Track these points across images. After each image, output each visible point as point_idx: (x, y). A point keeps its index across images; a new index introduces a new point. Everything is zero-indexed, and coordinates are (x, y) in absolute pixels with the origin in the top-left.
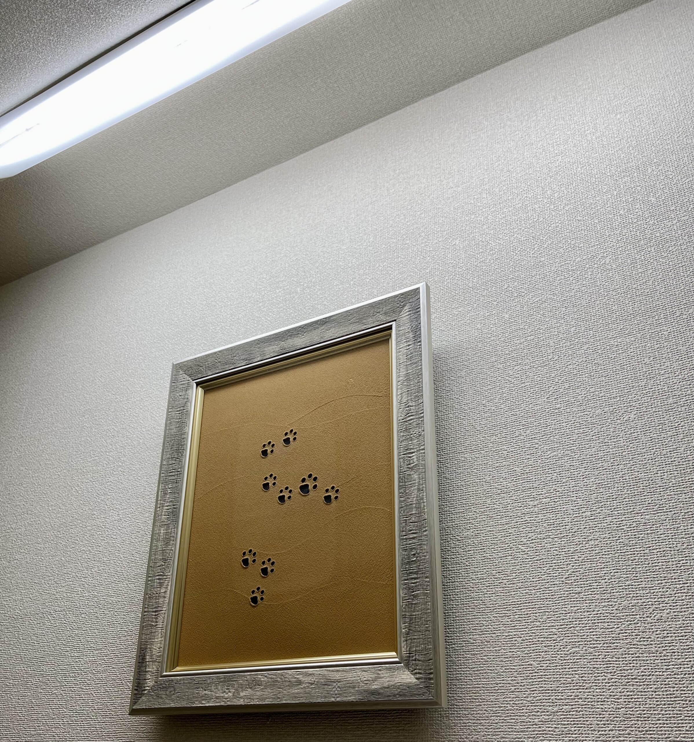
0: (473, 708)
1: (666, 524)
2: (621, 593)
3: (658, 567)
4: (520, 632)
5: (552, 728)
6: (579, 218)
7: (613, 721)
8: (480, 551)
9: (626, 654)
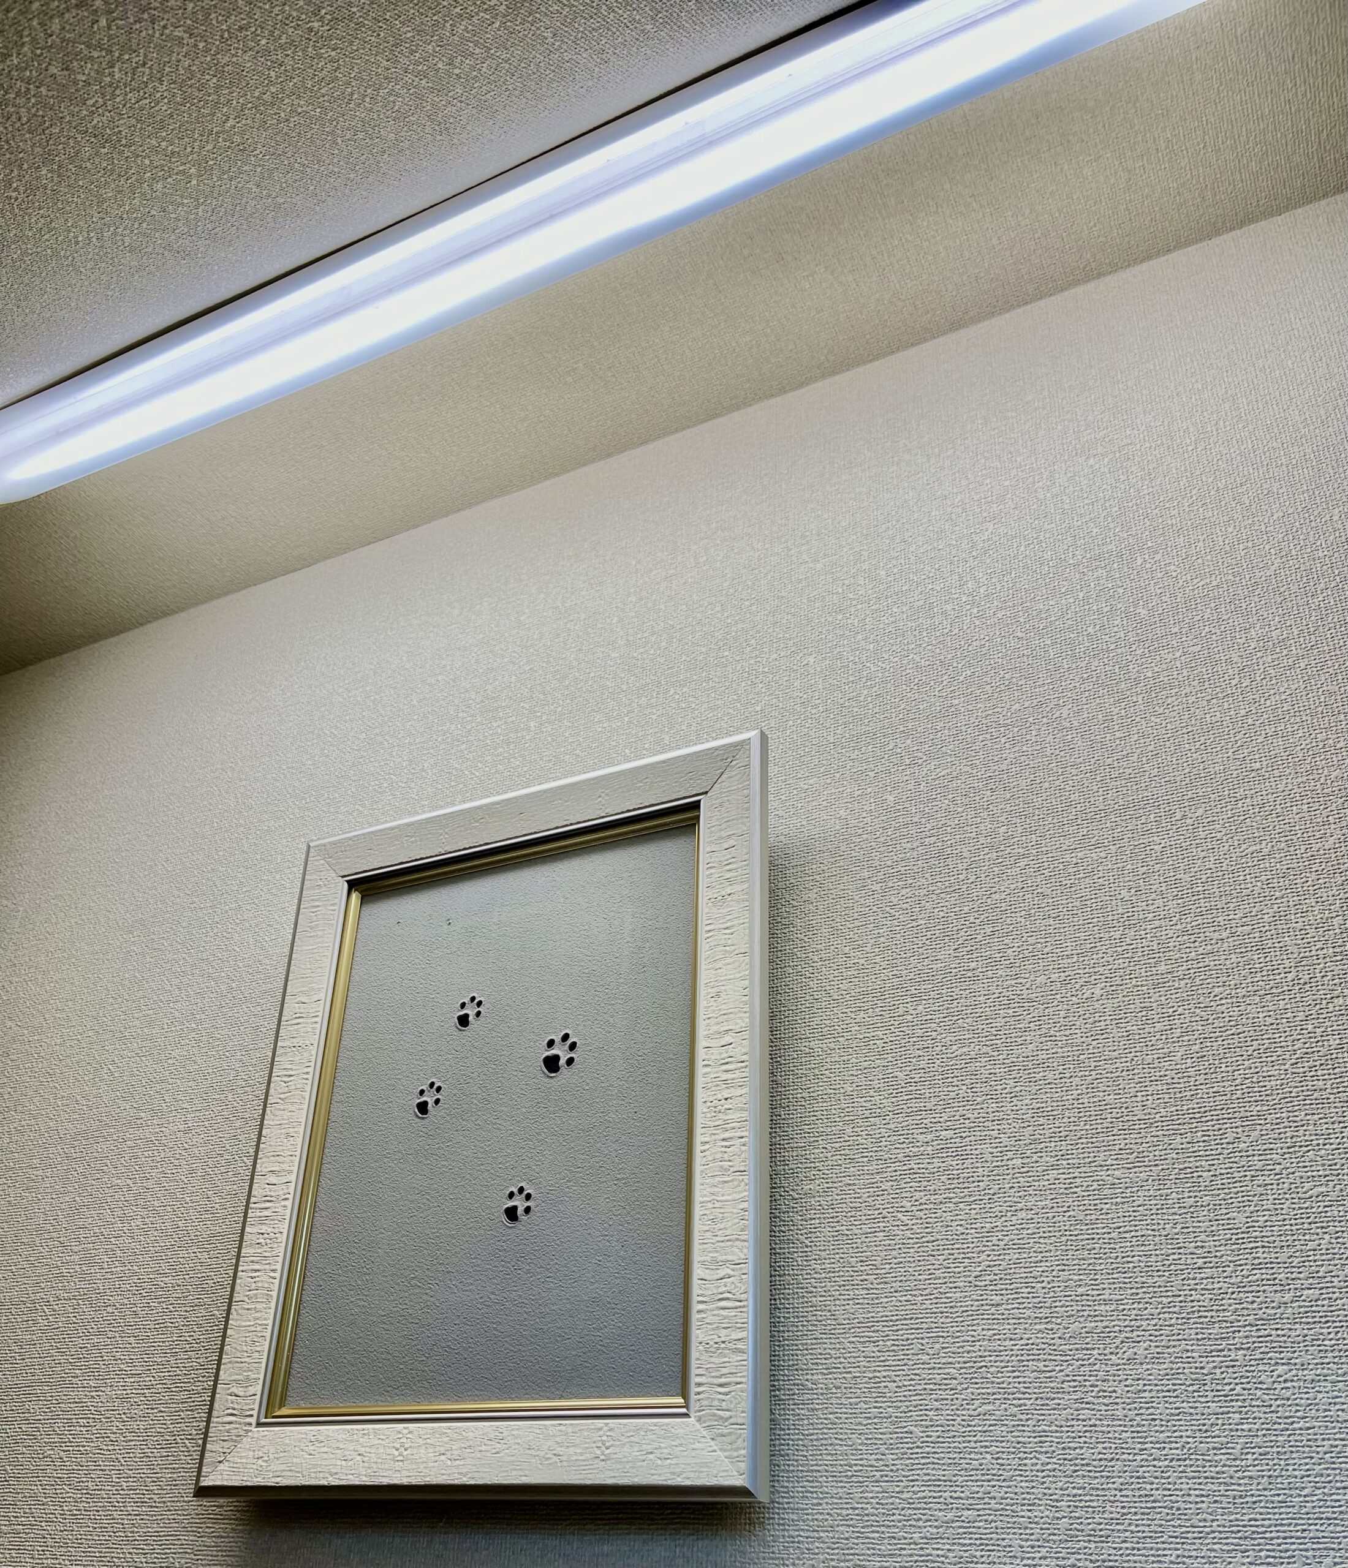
0: (807, 1509)
1: (1147, 1188)
2: (1068, 1309)
3: (1132, 1264)
4: (893, 1371)
5: (943, 1550)
6: (1020, 634)
7: (1048, 1542)
8: (831, 1220)
9: (1073, 1419)
